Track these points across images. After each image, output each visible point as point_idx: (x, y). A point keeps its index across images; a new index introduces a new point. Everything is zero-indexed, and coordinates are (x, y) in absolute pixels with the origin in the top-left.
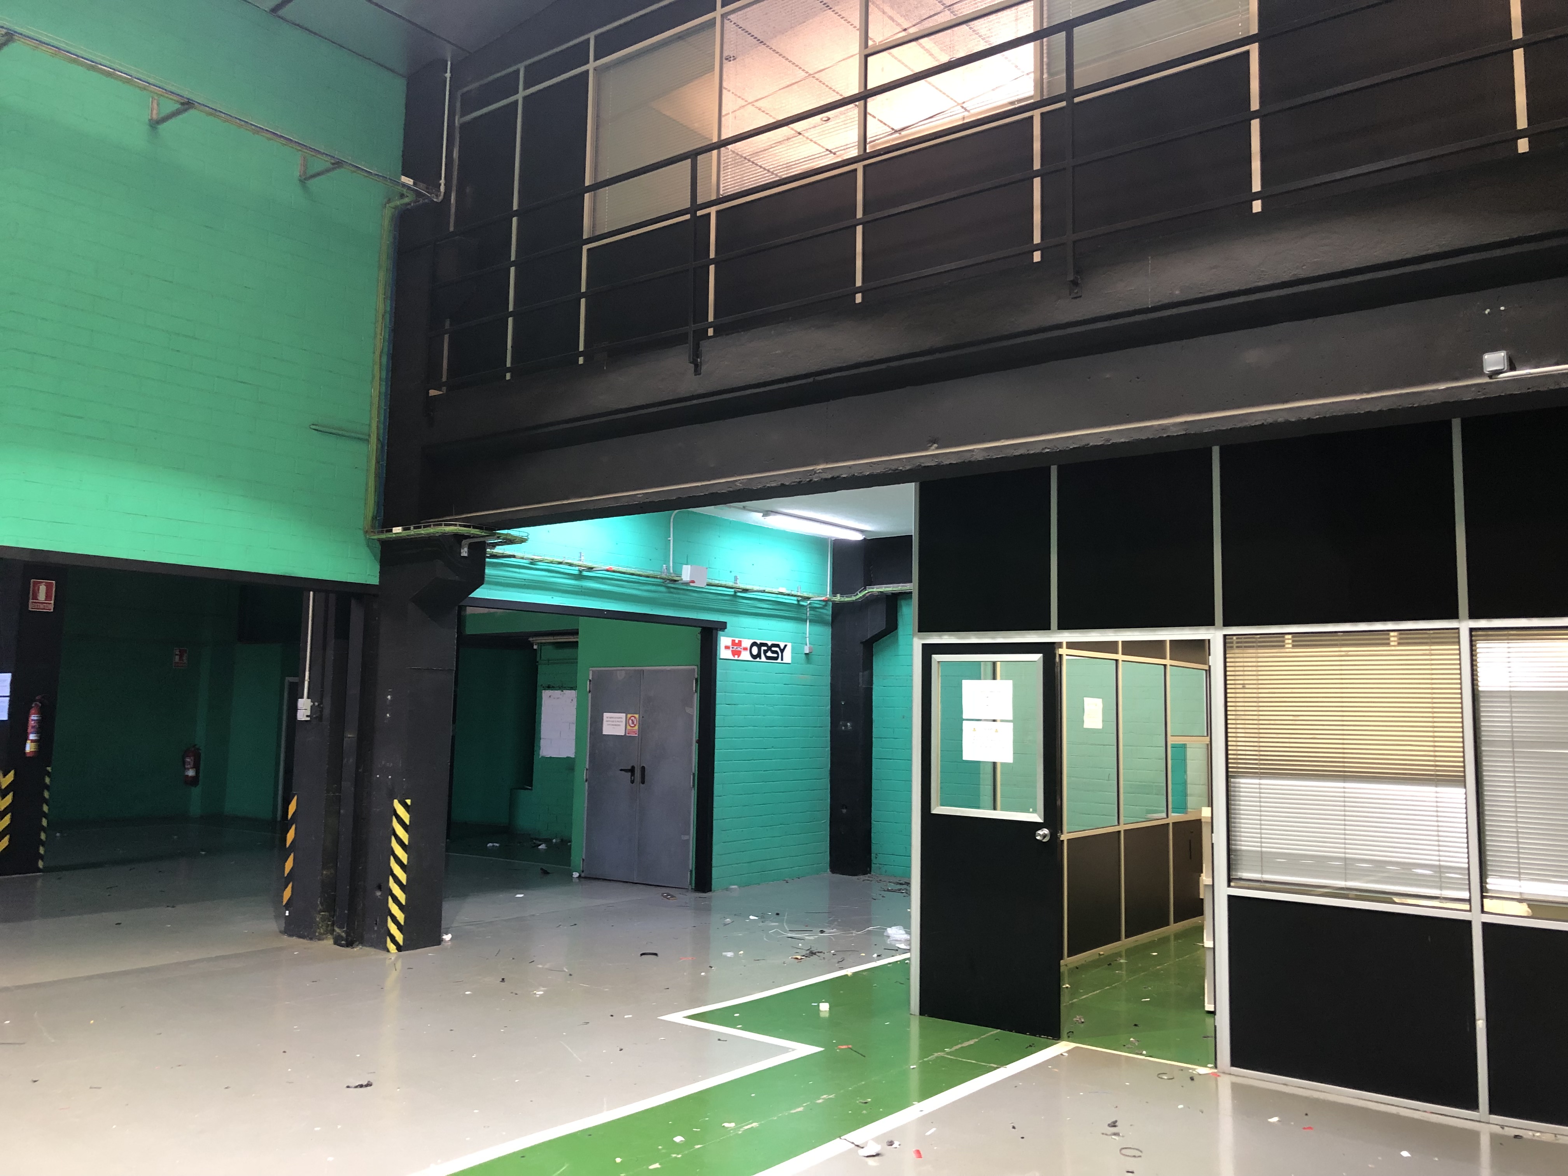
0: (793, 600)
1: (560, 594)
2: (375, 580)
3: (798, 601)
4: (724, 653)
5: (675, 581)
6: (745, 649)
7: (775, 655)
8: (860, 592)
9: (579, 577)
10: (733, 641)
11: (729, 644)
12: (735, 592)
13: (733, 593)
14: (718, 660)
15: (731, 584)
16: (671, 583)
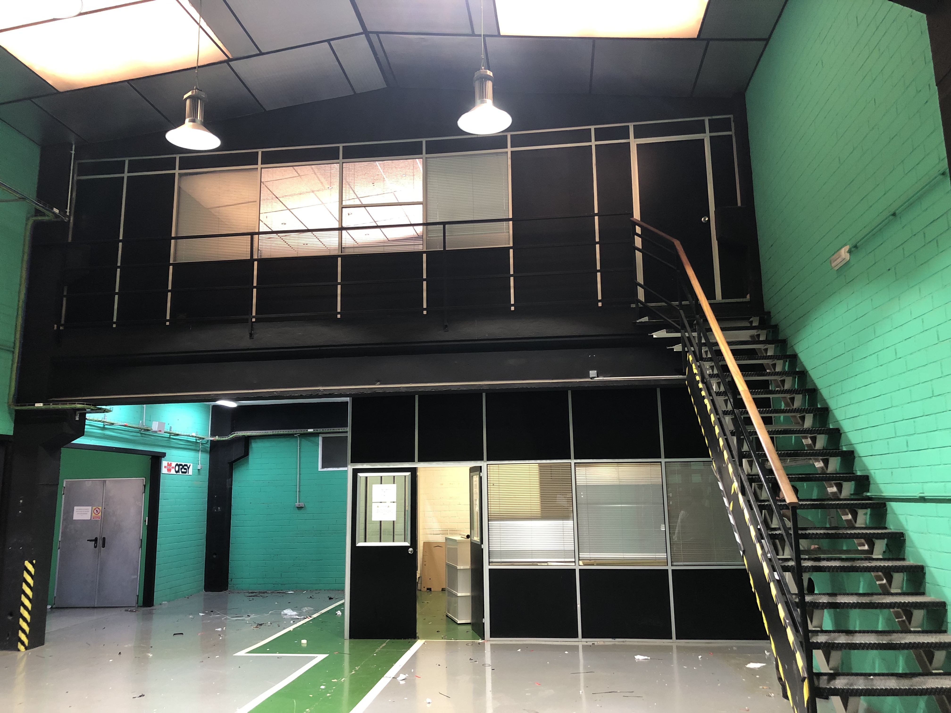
0: (193, 440)
1: (94, 439)
2: (11, 433)
3: (196, 440)
4: (164, 471)
5: (148, 430)
6: (173, 468)
7: (185, 471)
8: (231, 435)
9: (104, 428)
10: (168, 463)
11: (166, 465)
12: (170, 436)
13: (169, 436)
14: (161, 475)
15: (169, 431)
16: (145, 431)
